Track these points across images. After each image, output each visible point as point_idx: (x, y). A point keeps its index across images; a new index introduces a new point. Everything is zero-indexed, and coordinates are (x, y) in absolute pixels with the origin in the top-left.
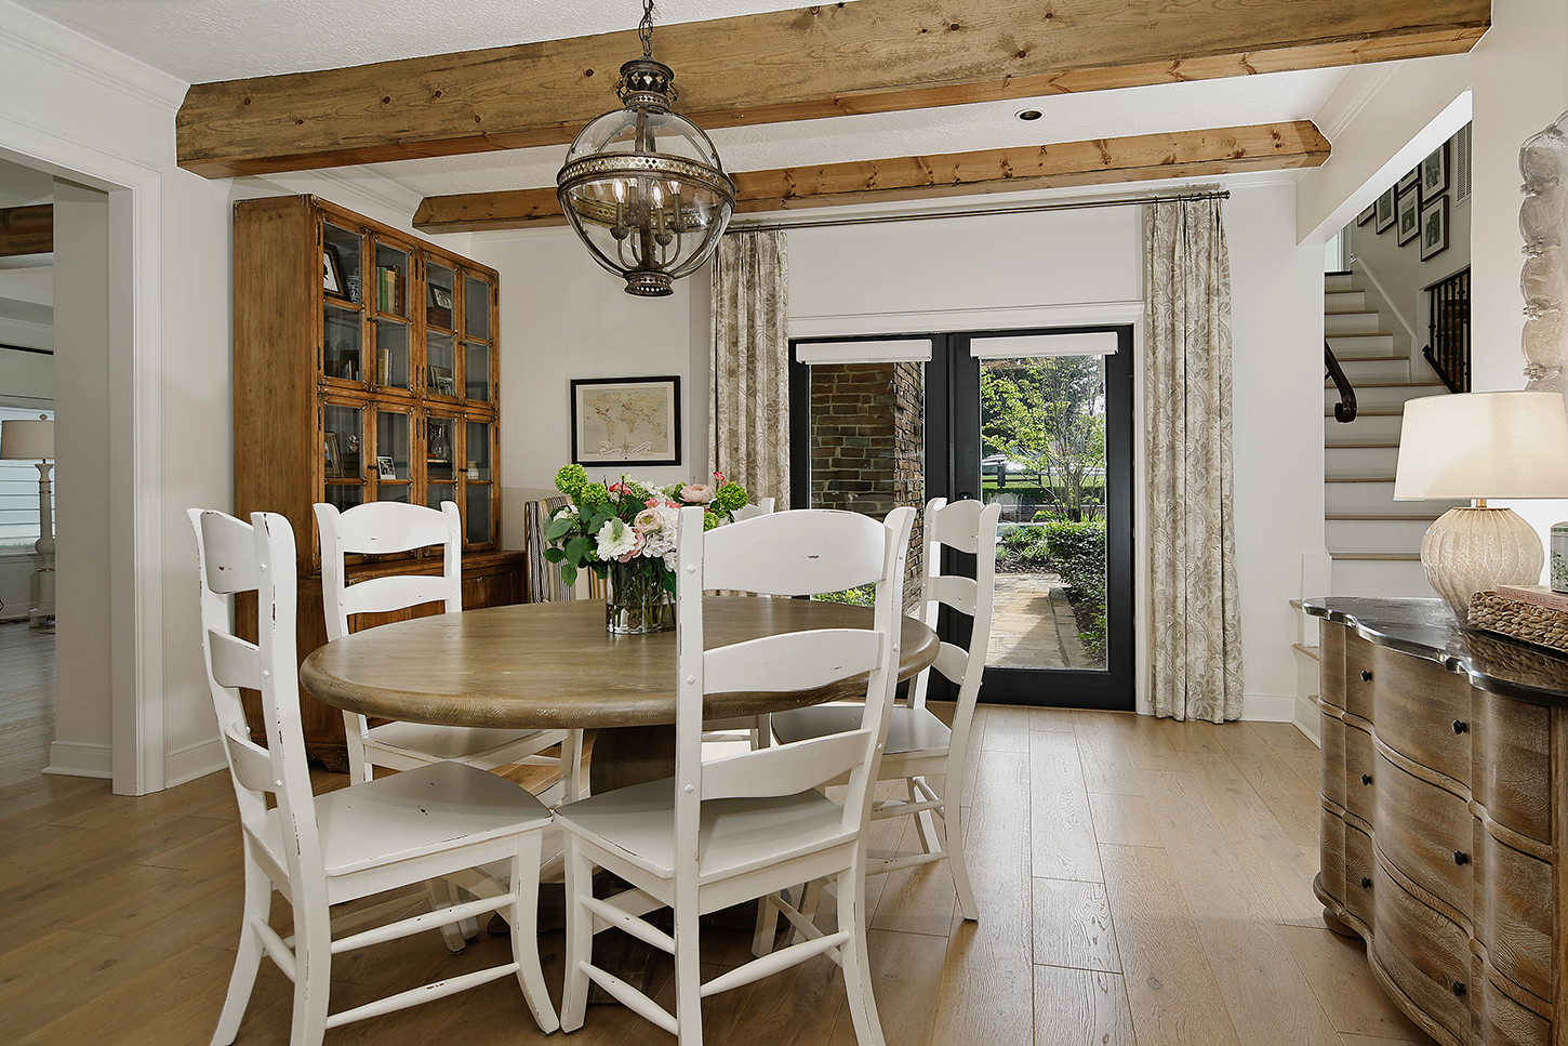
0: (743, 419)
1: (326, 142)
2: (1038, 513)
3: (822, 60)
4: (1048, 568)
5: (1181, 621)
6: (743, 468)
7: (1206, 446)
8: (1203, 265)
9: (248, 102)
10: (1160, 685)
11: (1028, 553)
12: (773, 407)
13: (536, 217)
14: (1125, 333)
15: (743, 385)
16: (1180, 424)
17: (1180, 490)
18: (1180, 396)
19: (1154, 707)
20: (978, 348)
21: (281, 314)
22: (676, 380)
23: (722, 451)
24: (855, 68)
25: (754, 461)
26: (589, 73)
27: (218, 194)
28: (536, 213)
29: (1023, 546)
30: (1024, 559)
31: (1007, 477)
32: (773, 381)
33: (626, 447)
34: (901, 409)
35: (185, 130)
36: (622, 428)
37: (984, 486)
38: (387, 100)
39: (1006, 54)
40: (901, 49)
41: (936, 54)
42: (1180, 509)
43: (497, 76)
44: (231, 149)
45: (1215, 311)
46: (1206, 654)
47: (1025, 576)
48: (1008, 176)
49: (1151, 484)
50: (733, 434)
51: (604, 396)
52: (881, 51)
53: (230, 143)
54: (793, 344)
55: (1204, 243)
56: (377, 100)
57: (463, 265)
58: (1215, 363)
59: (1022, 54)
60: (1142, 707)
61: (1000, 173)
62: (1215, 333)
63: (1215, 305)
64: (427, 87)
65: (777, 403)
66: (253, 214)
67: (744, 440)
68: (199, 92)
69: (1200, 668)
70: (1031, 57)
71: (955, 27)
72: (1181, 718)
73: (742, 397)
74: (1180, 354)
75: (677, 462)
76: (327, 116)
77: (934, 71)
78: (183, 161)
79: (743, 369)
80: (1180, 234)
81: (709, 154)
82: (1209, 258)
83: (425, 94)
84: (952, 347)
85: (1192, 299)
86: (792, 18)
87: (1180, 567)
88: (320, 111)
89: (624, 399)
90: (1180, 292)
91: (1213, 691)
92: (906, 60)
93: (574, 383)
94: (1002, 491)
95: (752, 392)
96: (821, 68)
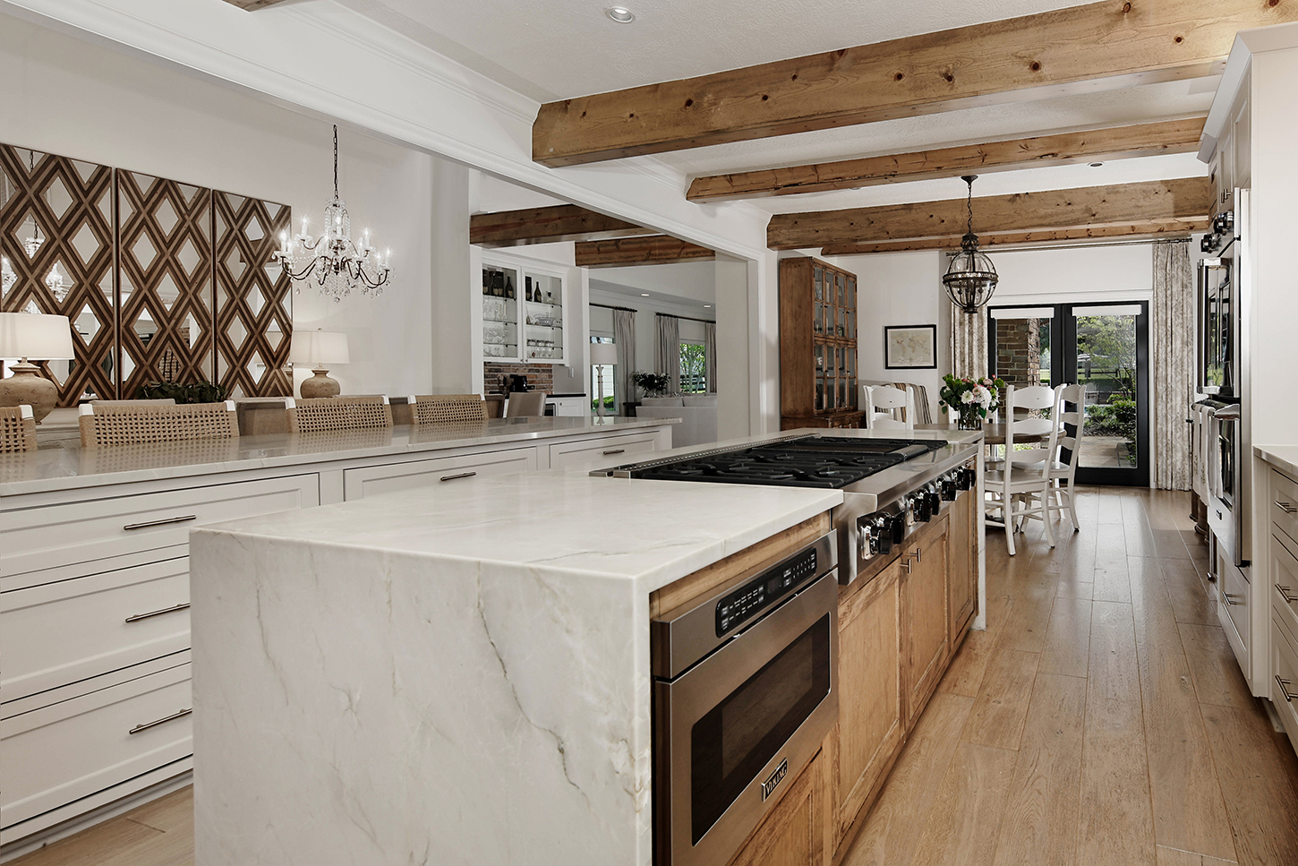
0: (967, 346)
1: (827, 240)
2: (1112, 396)
3: (1020, 214)
4: (1118, 433)
5: (1170, 442)
6: (967, 370)
7: (1182, 360)
8: (1180, 274)
9: (796, 223)
10: (1160, 473)
11: (1105, 423)
12: (980, 340)
13: (877, 252)
14: (1145, 304)
15: (967, 330)
16: (1169, 349)
17: (1169, 381)
18: (1169, 336)
19: (1157, 484)
20: (1076, 312)
21: (800, 307)
22: (934, 327)
23: (957, 361)
24: (1032, 218)
25: (972, 366)
26: (932, 216)
27: (775, 255)
28: (877, 249)
29: (1102, 419)
30: (1103, 427)
31: (1092, 370)
32: (980, 327)
33: (911, 360)
34: (1031, 333)
35: (770, 233)
36: (910, 350)
37: (1079, 377)
38: (852, 224)
39: (1087, 215)
40: (1049, 211)
41: (1062, 214)
42: (1169, 389)
43: (896, 216)
44: (789, 242)
45: (1185, 295)
46: (1181, 458)
47: (1103, 438)
48: (1090, 236)
49: (1156, 378)
50: (962, 353)
51: (901, 334)
52: (1042, 212)
53: (789, 239)
54: (990, 308)
55: (1180, 263)
56: (848, 224)
57: (837, 271)
58: (1185, 320)
59: (1094, 215)
60: (1153, 485)
61: (1086, 235)
62: (1185, 306)
63: (1185, 293)
64: (868, 219)
65: (982, 339)
66: (789, 265)
67: (967, 356)
68: (775, 217)
69: (1179, 465)
70: (1097, 216)
71: (1069, 204)
72: (1169, 488)
73: (967, 335)
74: (1169, 316)
75: (935, 367)
76: (828, 230)
77: (1062, 220)
78: (768, 247)
79: (967, 322)
80: (1169, 259)
81: (991, 268)
82: (1183, 270)
83: (868, 222)
84: (1064, 310)
85: (1174, 290)
86: (1009, 198)
87: (1169, 417)
88: (825, 227)
89: (910, 336)
90: (1169, 287)
91: (1184, 476)
92: (1051, 215)
93: (887, 328)
94: (1088, 381)
95: (971, 333)
96: (1020, 217)
